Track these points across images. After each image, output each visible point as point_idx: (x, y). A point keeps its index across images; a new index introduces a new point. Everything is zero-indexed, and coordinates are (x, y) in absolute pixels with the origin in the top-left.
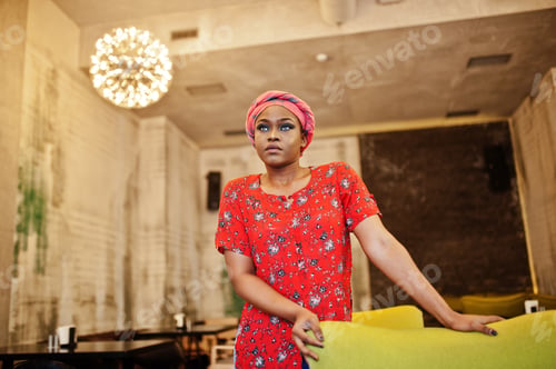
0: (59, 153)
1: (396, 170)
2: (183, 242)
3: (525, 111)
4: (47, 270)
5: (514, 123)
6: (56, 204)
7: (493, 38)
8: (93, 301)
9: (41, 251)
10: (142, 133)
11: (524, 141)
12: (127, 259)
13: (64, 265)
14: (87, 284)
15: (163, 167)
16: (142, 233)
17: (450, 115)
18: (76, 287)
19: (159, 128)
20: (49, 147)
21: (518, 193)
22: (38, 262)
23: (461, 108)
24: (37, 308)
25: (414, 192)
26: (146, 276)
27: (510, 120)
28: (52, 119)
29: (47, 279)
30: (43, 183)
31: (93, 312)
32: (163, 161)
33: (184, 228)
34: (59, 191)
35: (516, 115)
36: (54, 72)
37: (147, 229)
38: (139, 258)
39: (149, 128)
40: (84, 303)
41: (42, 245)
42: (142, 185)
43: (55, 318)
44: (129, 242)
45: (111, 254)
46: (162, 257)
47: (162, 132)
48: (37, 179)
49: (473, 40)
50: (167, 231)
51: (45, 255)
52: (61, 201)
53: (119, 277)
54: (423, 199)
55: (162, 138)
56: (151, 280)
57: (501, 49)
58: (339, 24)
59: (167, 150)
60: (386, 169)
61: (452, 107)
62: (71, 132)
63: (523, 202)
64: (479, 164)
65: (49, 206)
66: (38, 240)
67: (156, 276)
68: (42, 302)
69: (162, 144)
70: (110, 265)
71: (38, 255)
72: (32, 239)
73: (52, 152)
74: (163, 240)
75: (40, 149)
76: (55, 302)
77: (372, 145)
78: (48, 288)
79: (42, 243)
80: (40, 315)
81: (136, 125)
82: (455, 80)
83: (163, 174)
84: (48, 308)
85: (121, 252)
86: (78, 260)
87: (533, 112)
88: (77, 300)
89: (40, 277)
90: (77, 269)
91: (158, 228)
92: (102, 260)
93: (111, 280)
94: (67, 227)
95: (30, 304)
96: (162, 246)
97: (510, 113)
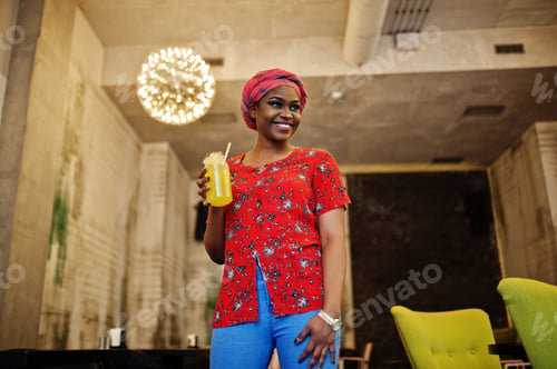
0: (80, 165)
1: (383, 211)
2: (175, 269)
3: (505, 161)
4: (65, 282)
5: (493, 173)
6: (75, 217)
7: (493, 90)
8: (96, 319)
9: (61, 261)
10: (144, 157)
11: (504, 189)
12: (125, 281)
13: (77, 279)
14: (93, 302)
15: (163, 192)
16: (138, 256)
17: (437, 161)
18: (85, 303)
19: (161, 153)
20: (74, 159)
21: (495, 238)
22: (58, 272)
23: (448, 154)
24: (54, 319)
25: (399, 232)
26: (140, 300)
27: (489, 170)
28: (78, 132)
29: (63, 291)
30: (66, 194)
31: (96, 330)
32: (164, 186)
33: (175, 255)
34: (78, 203)
35: (495, 164)
36: (82, 86)
37: (144, 252)
38: (135, 281)
39: (151, 153)
40: (90, 320)
41: (62, 256)
42: (142, 209)
43: (66, 331)
44: (128, 263)
45: (113, 274)
46: (158, 282)
47: (165, 157)
48: (63, 189)
49: (475, 90)
50: (164, 256)
51: (63, 266)
52: (79, 214)
53: (117, 298)
54: (408, 239)
55: (164, 163)
56: (146, 304)
57: (497, 100)
58: (360, 65)
59: (168, 175)
60: (373, 209)
61: (440, 154)
62: (91, 146)
63: (500, 246)
64: (460, 208)
65: (70, 218)
66: (59, 250)
67: (151, 300)
68: (58, 314)
69: (164, 169)
70: (112, 284)
71: (58, 265)
72: (55, 248)
73: (76, 165)
74: (160, 264)
75: (67, 159)
76: (67, 315)
77: (360, 185)
78: (64, 301)
79: (62, 253)
80: (56, 327)
81: (139, 148)
82: (449, 128)
83: (163, 199)
84: (62, 320)
85: (120, 273)
86: (88, 276)
87: (514, 162)
88: (84, 317)
89: (58, 289)
90: (87, 284)
91: (156, 252)
92: (106, 278)
93: (111, 300)
94: (81, 240)
95: (49, 314)
96: (159, 270)
97: (490, 162)
